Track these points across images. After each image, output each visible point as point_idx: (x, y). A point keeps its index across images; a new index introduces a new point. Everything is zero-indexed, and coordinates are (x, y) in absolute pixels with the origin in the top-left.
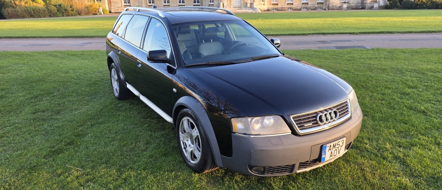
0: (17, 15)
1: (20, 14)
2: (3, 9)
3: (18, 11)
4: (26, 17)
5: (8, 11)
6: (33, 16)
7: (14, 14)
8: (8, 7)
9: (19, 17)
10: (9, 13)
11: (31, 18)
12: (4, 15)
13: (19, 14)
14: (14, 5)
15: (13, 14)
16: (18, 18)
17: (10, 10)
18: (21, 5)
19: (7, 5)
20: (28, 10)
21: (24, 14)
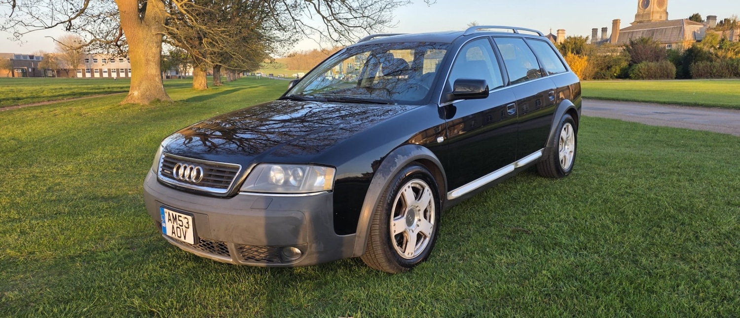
0: (711, 74)
1: (717, 71)
2: (693, 64)
3: (714, 67)
4: (725, 77)
5: (698, 66)
6: (738, 75)
7: (707, 71)
8: (702, 60)
9: (714, 75)
10: (698, 70)
11: (734, 78)
12: (691, 72)
13: (714, 72)
14: (714, 56)
15: (704, 70)
16: (712, 77)
17: (701, 65)
18: (725, 57)
19: (701, 56)
20: (732, 65)
21: (724, 71)
